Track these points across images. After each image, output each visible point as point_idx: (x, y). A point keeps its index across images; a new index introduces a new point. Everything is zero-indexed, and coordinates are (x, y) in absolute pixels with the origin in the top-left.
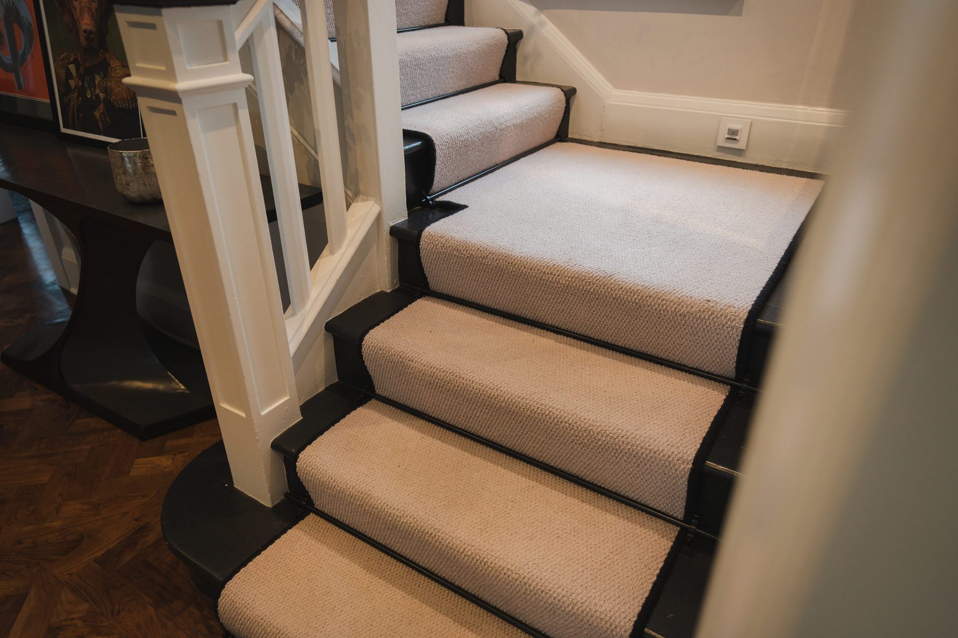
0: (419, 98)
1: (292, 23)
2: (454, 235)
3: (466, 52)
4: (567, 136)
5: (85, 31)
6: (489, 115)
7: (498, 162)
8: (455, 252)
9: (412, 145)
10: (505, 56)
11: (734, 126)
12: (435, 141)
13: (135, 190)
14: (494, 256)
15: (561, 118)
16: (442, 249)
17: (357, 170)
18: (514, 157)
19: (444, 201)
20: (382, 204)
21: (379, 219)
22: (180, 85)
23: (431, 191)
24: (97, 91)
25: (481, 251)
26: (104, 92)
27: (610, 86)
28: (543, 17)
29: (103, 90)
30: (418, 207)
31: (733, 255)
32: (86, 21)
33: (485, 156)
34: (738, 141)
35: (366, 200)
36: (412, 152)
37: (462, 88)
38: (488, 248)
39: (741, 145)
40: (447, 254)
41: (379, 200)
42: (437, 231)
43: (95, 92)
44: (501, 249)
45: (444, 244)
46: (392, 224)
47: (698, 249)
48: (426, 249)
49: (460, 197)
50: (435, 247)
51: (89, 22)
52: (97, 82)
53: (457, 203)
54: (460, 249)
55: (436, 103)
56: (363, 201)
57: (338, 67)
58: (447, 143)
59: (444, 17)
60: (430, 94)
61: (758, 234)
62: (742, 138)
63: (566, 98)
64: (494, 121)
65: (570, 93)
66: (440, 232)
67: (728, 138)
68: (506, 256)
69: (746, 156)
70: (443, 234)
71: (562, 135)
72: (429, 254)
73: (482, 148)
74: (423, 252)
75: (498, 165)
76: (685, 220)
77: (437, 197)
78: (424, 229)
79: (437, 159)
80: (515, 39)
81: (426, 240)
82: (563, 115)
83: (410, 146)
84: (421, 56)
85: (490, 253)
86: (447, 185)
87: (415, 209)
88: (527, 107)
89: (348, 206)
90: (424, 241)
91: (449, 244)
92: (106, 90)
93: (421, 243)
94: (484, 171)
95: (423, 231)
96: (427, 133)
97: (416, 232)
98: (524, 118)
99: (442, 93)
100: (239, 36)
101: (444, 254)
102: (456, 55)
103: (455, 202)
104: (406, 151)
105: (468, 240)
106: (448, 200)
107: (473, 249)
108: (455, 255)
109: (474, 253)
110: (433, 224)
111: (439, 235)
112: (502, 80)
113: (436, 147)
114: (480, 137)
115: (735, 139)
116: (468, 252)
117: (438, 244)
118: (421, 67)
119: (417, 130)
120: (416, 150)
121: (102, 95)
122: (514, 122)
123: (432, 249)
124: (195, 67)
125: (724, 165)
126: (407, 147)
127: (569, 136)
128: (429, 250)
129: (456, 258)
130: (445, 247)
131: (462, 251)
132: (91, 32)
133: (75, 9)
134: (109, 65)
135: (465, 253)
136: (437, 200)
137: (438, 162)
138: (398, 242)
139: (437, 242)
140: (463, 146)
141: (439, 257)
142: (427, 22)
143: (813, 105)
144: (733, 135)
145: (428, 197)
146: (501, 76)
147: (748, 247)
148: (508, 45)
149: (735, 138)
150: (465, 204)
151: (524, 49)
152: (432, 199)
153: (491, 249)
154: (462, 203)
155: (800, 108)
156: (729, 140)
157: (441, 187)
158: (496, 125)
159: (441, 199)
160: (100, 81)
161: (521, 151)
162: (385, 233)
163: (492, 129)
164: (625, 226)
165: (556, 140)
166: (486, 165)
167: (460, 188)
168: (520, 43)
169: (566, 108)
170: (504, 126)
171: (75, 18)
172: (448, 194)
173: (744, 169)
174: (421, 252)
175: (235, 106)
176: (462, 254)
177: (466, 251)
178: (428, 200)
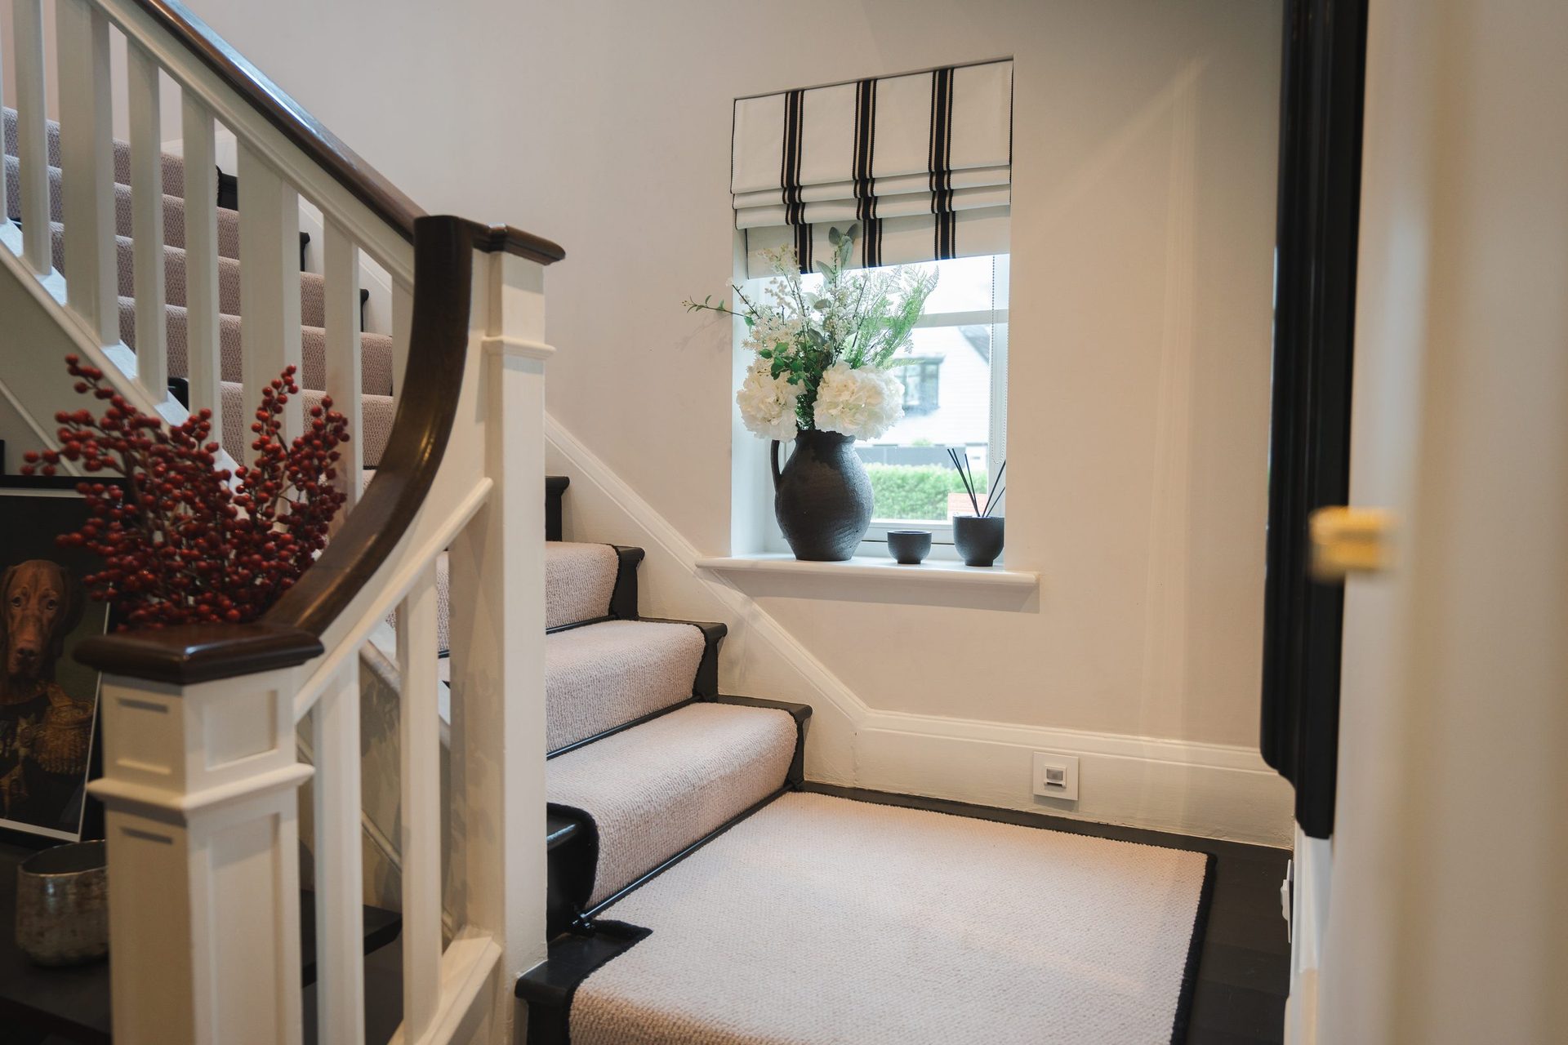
0: (570, 739)
1: (379, 653)
2: (631, 996)
3: (644, 666)
4: (803, 779)
5: (21, 651)
6: (682, 767)
7: (697, 836)
8: (633, 1030)
9: (560, 832)
10: (701, 664)
11: (1056, 766)
12: (598, 822)
13: (52, 944)
14: (703, 1037)
15: (792, 756)
16: (609, 1025)
17: (464, 884)
18: (722, 826)
19: (611, 921)
20: (506, 942)
21: (497, 969)
22: (188, 800)
23: (588, 904)
24: (17, 744)
25: (679, 1028)
26: (28, 747)
27: (863, 704)
28: (756, 607)
29: (27, 742)
30: (565, 934)
31: (1100, 1013)
32: (26, 637)
33: (676, 832)
34: (1065, 788)
35: (478, 936)
36: (559, 843)
37: (636, 716)
38: (692, 1022)
39: (1070, 794)
40: (619, 1033)
41: (501, 935)
42: (601, 990)
43: (11, 745)
44: (715, 1022)
45: (614, 1014)
46: (520, 975)
47: (1041, 1004)
48: (581, 1024)
49: (638, 912)
50: (597, 1020)
51: (32, 638)
52: (19, 730)
53: (633, 924)
54: (641, 1024)
55: (597, 743)
56: (471, 937)
57: (448, 720)
58: (617, 823)
59: (608, 607)
60: (587, 732)
61: (1129, 967)
62: (1070, 782)
63: (798, 725)
64: (690, 775)
65: (802, 715)
66: (606, 990)
67: (1049, 783)
68: (723, 1038)
69: (1080, 809)
70: (612, 994)
71: (795, 780)
72: (586, 1033)
73: (672, 821)
74: (574, 1028)
75: (696, 843)
76: (1010, 943)
77: (598, 912)
78: (578, 985)
79: (601, 851)
80: (714, 635)
81: (581, 1008)
82: (794, 751)
83: (556, 834)
84: (574, 679)
85: (695, 1032)
86: (615, 889)
87: (559, 937)
88: (740, 747)
89: (446, 944)
90: (578, 1009)
91: (623, 1015)
92: (33, 744)
93: (572, 1013)
94: (675, 856)
95: (575, 989)
96: (585, 810)
97: (563, 990)
98: (736, 764)
99: (605, 727)
100: (300, 705)
101: (614, 1032)
102: (628, 671)
103: (629, 923)
104: (550, 843)
105: (657, 1005)
106: (617, 919)
107: (666, 1023)
108: (633, 1036)
109: (666, 1033)
110: (593, 974)
111: (605, 998)
112: (698, 697)
113: (599, 832)
114: (669, 805)
115: (1061, 785)
116: (656, 1030)
117: (603, 1014)
118: (574, 694)
119: (569, 805)
120: (565, 839)
121: (23, 752)
122: (722, 772)
123: (591, 1025)
124: (221, 766)
125: (1050, 829)
126: (552, 836)
127: (805, 779)
128: (586, 1026)
129: (635, 1040)
130: (615, 1021)
131: (645, 1028)
132: (31, 653)
133: (13, 618)
134: (50, 704)
135: (650, 1031)
136: (598, 918)
137: (602, 855)
138: (528, 1006)
139: (600, 1011)
140: (641, 822)
141: (604, 1039)
142: (582, 617)
143: (1162, 736)
144: (1055, 779)
145: (583, 916)
146: (695, 691)
147: (1119, 995)
148: (706, 649)
149: (1060, 783)
150: (648, 927)
151: (729, 650)
152: (589, 919)
153: (698, 1024)
154: (640, 923)
155: (1145, 740)
156: (1050, 787)
157: (605, 893)
158: (693, 782)
159: (605, 916)
160: (26, 728)
161: (732, 814)
162: (507, 994)
163: (687, 790)
164: (916, 961)
165: (788, 788)
166: (678, 845)
167: (636, 892)
168: (723, 641)
169: (798, 739)
170: (705, 782)
171: (9, 631)
172: (617, 904)
173: (1082, 835)
174: (571, 1028)
175: (276, 819)
176: (645, 1034)
177: (654, 1028)
178: (582, 921)
